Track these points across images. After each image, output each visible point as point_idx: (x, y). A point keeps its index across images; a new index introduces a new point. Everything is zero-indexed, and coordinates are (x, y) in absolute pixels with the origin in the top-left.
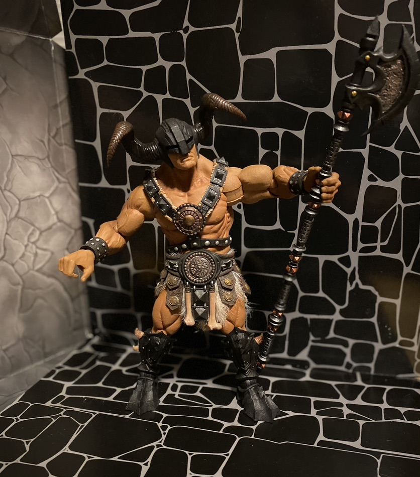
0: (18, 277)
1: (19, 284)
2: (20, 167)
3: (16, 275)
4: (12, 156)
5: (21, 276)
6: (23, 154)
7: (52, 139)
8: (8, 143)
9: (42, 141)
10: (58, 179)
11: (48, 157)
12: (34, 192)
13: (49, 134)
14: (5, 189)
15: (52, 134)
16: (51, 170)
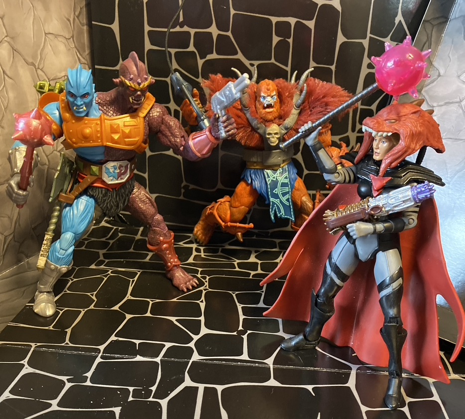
0: (46, 158)
1: (45, 164)
2: (51, 46)
3: (43, 154)
4: (46, 34)
5: (47, 156)
6: (53, 33)
7: (76, 18)
8: (42, 20)
9: (69, 20)
10: (79, 59)
11: (73, 37)
12: (60, 72)
13: (75, 14)
14: (38, 68)
15: (77, 13)
16: (75, 50)
